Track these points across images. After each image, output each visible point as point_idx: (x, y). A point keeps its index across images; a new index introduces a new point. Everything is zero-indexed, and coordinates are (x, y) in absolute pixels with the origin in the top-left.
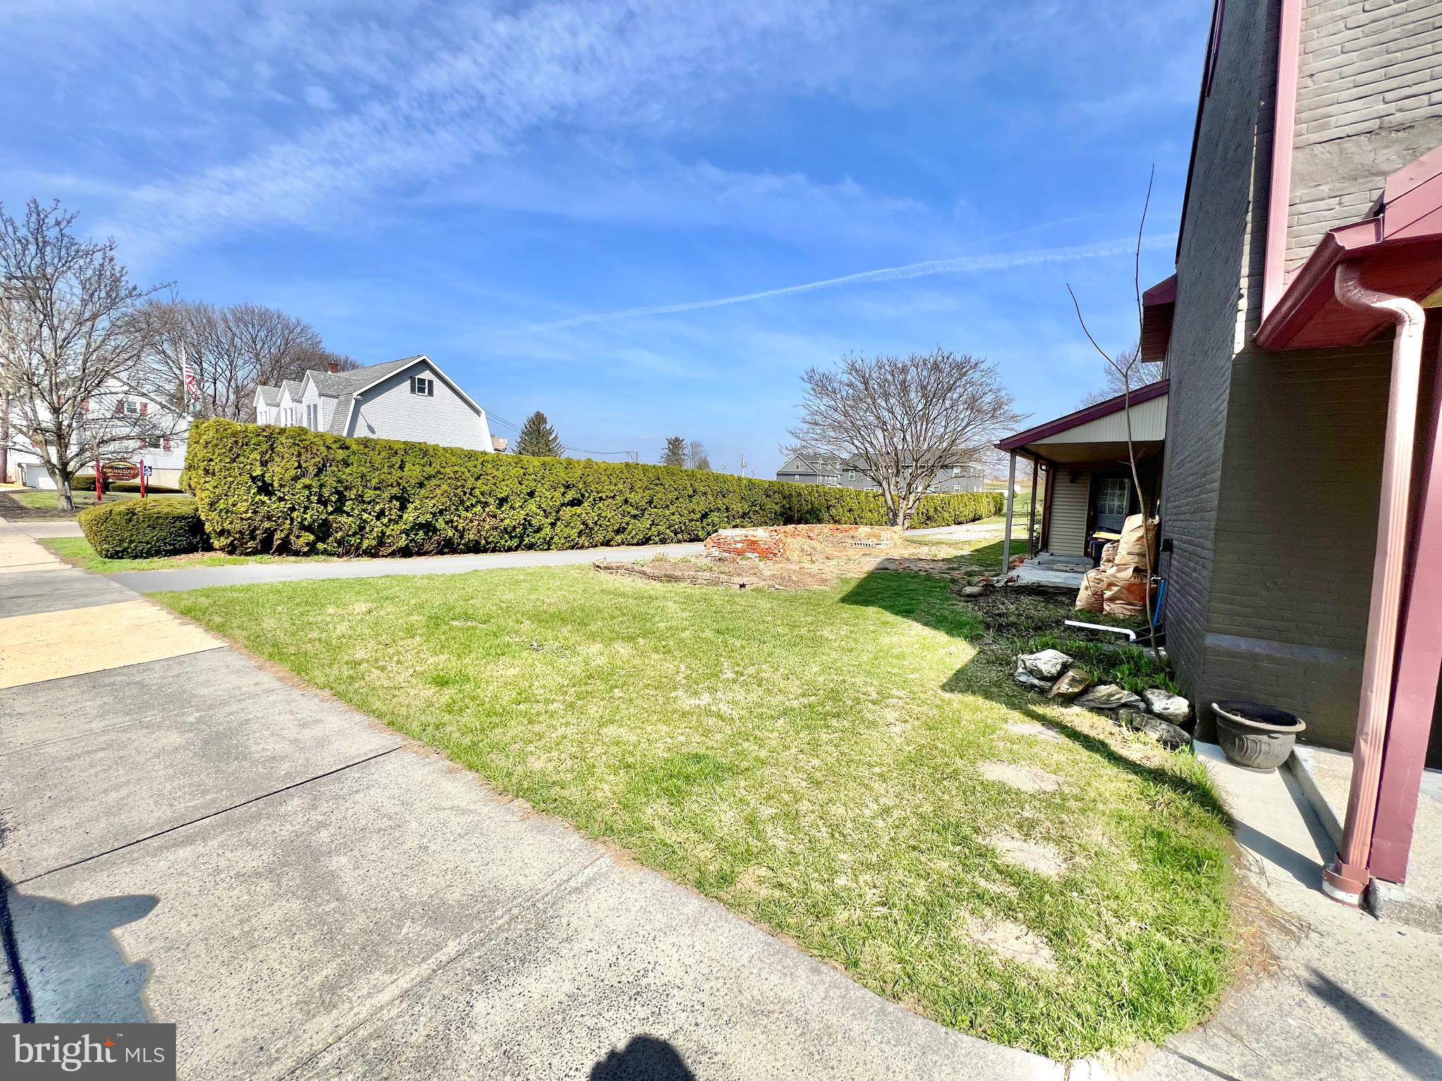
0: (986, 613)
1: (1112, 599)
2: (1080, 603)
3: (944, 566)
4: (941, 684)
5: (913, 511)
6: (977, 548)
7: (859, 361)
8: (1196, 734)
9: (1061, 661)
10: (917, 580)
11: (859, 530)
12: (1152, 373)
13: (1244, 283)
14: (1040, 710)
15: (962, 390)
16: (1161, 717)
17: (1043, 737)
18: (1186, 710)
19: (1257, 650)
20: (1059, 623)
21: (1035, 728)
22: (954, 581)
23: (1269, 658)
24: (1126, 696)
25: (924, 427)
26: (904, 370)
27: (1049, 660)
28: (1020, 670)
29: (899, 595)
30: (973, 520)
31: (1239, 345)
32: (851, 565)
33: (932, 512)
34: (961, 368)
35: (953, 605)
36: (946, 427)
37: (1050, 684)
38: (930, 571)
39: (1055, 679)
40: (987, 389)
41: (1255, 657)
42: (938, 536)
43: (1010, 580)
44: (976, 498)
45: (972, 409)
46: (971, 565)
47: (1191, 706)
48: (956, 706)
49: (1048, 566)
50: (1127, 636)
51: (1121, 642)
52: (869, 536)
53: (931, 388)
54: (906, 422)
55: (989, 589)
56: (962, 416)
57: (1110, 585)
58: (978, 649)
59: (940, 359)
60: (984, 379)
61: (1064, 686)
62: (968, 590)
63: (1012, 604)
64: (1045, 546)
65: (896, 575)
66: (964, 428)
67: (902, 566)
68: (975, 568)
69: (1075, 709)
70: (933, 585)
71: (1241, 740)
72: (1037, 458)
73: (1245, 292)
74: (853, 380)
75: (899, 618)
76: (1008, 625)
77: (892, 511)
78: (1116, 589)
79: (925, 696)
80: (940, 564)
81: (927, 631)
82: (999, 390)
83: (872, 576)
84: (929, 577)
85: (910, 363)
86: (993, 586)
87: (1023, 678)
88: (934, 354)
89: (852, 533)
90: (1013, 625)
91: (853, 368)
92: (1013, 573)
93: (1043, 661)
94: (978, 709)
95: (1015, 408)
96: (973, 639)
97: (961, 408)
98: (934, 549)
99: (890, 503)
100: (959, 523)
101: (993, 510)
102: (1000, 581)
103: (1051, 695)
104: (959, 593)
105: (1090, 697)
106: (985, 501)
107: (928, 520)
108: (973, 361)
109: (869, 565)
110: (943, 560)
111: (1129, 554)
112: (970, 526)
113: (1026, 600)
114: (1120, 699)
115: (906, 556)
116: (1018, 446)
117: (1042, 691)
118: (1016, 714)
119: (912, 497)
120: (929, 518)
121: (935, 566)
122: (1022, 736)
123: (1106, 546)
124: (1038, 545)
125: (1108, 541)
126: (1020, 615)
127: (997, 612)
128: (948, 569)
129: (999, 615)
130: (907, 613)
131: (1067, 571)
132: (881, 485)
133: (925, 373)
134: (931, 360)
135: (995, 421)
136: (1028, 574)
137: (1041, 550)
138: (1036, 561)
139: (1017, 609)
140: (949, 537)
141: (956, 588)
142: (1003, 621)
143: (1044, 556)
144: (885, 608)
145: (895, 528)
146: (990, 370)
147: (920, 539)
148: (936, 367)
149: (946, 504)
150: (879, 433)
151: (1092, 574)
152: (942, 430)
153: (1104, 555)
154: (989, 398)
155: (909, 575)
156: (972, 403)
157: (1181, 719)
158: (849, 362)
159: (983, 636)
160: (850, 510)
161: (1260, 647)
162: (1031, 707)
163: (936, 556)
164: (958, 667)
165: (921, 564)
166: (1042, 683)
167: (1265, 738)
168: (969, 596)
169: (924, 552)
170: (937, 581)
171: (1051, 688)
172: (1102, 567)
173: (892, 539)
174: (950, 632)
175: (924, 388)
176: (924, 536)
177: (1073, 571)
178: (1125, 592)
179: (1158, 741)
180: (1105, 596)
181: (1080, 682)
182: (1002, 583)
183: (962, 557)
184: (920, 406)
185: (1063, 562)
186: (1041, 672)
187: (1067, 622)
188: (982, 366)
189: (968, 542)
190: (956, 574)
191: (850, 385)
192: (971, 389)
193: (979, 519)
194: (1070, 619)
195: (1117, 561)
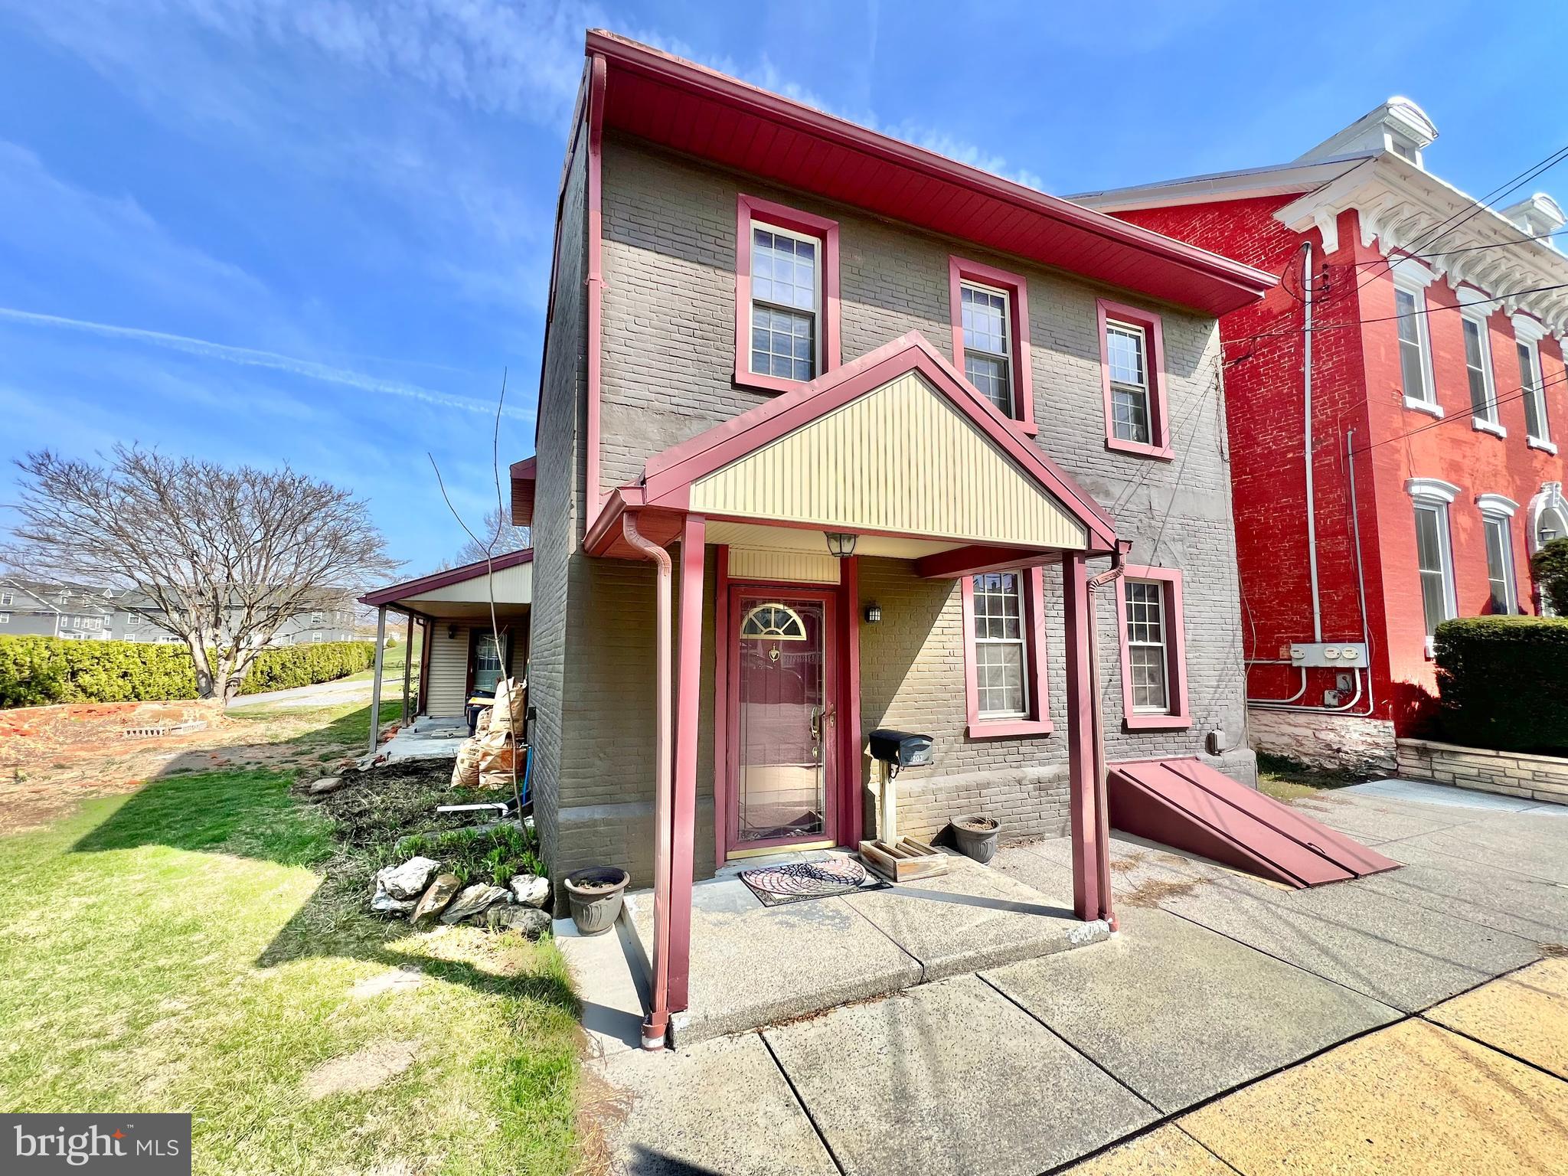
0: (341, 816)
1: (487, 770)
2: (455, 780)
3: (287, 751)
4: (255, 958)
5: (243, 674)
6: (341, 716)
7: (150, 459)
8: (555, 913)
9: (426, 870)
10: (240, 780)
11: (139, 710)
12: (519, 538)
13: (574, 495)
14: (398, 946)
15: (321, 523)
16: (526, 905)
17: (398, 988)
18: (546, 890)
19: (597, 816)
20: (431, 810)
21: (392, 979)
22: (300, 773)
23: (607, 822)
24: (494, 892)
25: (263, 563)
26: (231, 485)
27: (412, 873)
28: (379, 894)
29: (202, 812)
30: (339, 677)
31: (573, 548)
32: (112, 773)
33: (277, 670)
34: (321, 497)
35: (295, 812)
36: (297, 565)
37: (413, 903)
38: (265, 762)
39: (419, 895)
40: (354, 526)
41: (594, 823)
42: (285, 703)
43: (381, 759)
44: (344, 649)
45: (334, 548)
46: (329, 743)
47: (551, 885)
48: (277, 989)
49: (424, 734)
50: (500, 811)
51: (495, 820)
52: (157, 717)
53: (276, 514)
54: (233, 553)
55: (351, 777)
56: (320, 554)
57: (485, 755)
58: (324, 876)
59: (288, 480)
60: (350, 515)
61: (429, 904)
62: (320, 784)
63: (378, 794)
64: (424, 709)
65: (206, 779)
66: (323, 570)
67: (216, 761)
68: (335, 747)
69: (441, 930)
70: (267, 784)
71: (588, 910)
72: (412, 613)
73: (574, 503)
74: (137, 483)
75: (198, 855)
76: (370, 827)
77: (205, 675)
78: (489, 758)
79: (226, 991)
80: (282, 749)
81: (250, 865)
82: (369, 530)
83: (155, 788)
84: (261, 773)
85: (241, 478)
86: (357, 771)
87: (382, 905)
88: (281, 472)
89: (122, 715)
90: (378, 825)
91: (137, 465)
92: (383, 750)
93: (406, 876)
94: (313, 980)
95: (389, 552)
96: (315, 863)
97: (320, 544)
98: (275, 726)
99: (202, 665)
100: (320, 682)
101: (366, 663)
102: (365, 763)
103: (413, 920)
104: (307, 791)
105: (458, 905)
106: (355, 652)
107: (271, 680)
108: (336, 491)
109: (152, 766)
110: (287, 742)
111: (502, 720)
112: (335, 684)
113: (397, 785)
114: (487, 898)
115: (226, 743)
116: (387, 601)
117: (405, 915)
118: (371, 965)
119: (241, 656)
120: (271, 679)
121: (273, 754)
122: (372, 1000)
123: (481, 713)
124: (415, 707)
125: (484, 706)
126: (386, 809)
127: (357, 810)
128: (294, 754)
129: (360, 814)
130: (214, 842)
131: (445, 738)
132: (186, 639)
133: (266, 494)
134: (276, 480)
135: (363, 564)
136: (403, 747)
137: (419, 714)
138: (412, 728)
139: (383, 801)
140: (302, 703)
141: (304, 782)
142: (364, 821)
143: (422, 721)
144: (171, 843)
145: (210, 701)
146: (357, 506)
147: (255, 711)
148: (282, 488)
149: (299, 658)
150: (185, 565)
151: (469, 741)
152: (292, 568)
153: (479, 723)
154: (355, 537)
155: (227, 775)
156: (334, 540)
157: (542, 901)
158: (130, 456)
159: (332, 854)
160: (125, 675)
161: (598, 813)
162: (388, 946)
163: (277, 736)
164: (288, 916)
165: (249, 754)
166: (405, 904)
167: (603, 901)
168: (321, 792)
169: (258, 732)
170: (276, 776)
171: (415, 908)
172: (477, 736)
173: (202, 717)
174: (283, 861)
175: (263, 512)
176: (263, 704)
177: (452, 736)
178: (499, 760)
179: (523, 934)
180: (481, 768)
181: (446, 892)
182: (368, 766)
183: (317, 733)
184: (258, 536)
185: (441, 726)
186: (403, 891)
187: (441, 809)
188: (348, 499)
189: (328, 710)
190: (304, 761)
191: (129, 491)
192: (332, 523)
193: (345, 675)
194: (443, 803)
195: (491, 729)
